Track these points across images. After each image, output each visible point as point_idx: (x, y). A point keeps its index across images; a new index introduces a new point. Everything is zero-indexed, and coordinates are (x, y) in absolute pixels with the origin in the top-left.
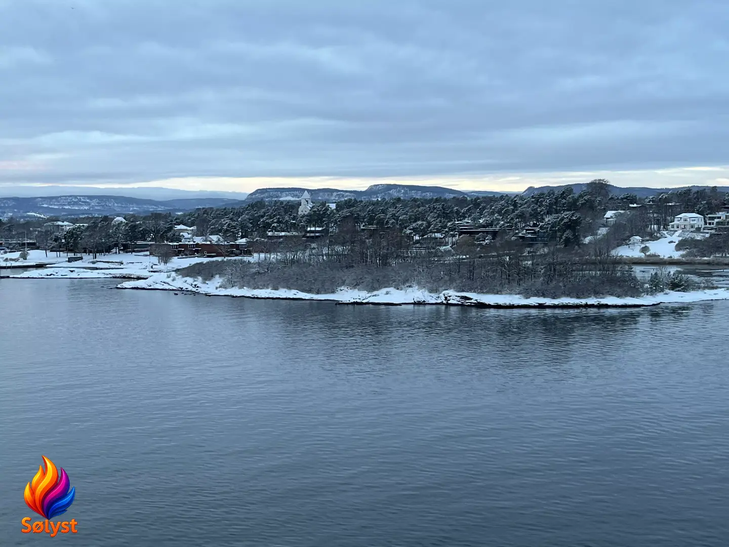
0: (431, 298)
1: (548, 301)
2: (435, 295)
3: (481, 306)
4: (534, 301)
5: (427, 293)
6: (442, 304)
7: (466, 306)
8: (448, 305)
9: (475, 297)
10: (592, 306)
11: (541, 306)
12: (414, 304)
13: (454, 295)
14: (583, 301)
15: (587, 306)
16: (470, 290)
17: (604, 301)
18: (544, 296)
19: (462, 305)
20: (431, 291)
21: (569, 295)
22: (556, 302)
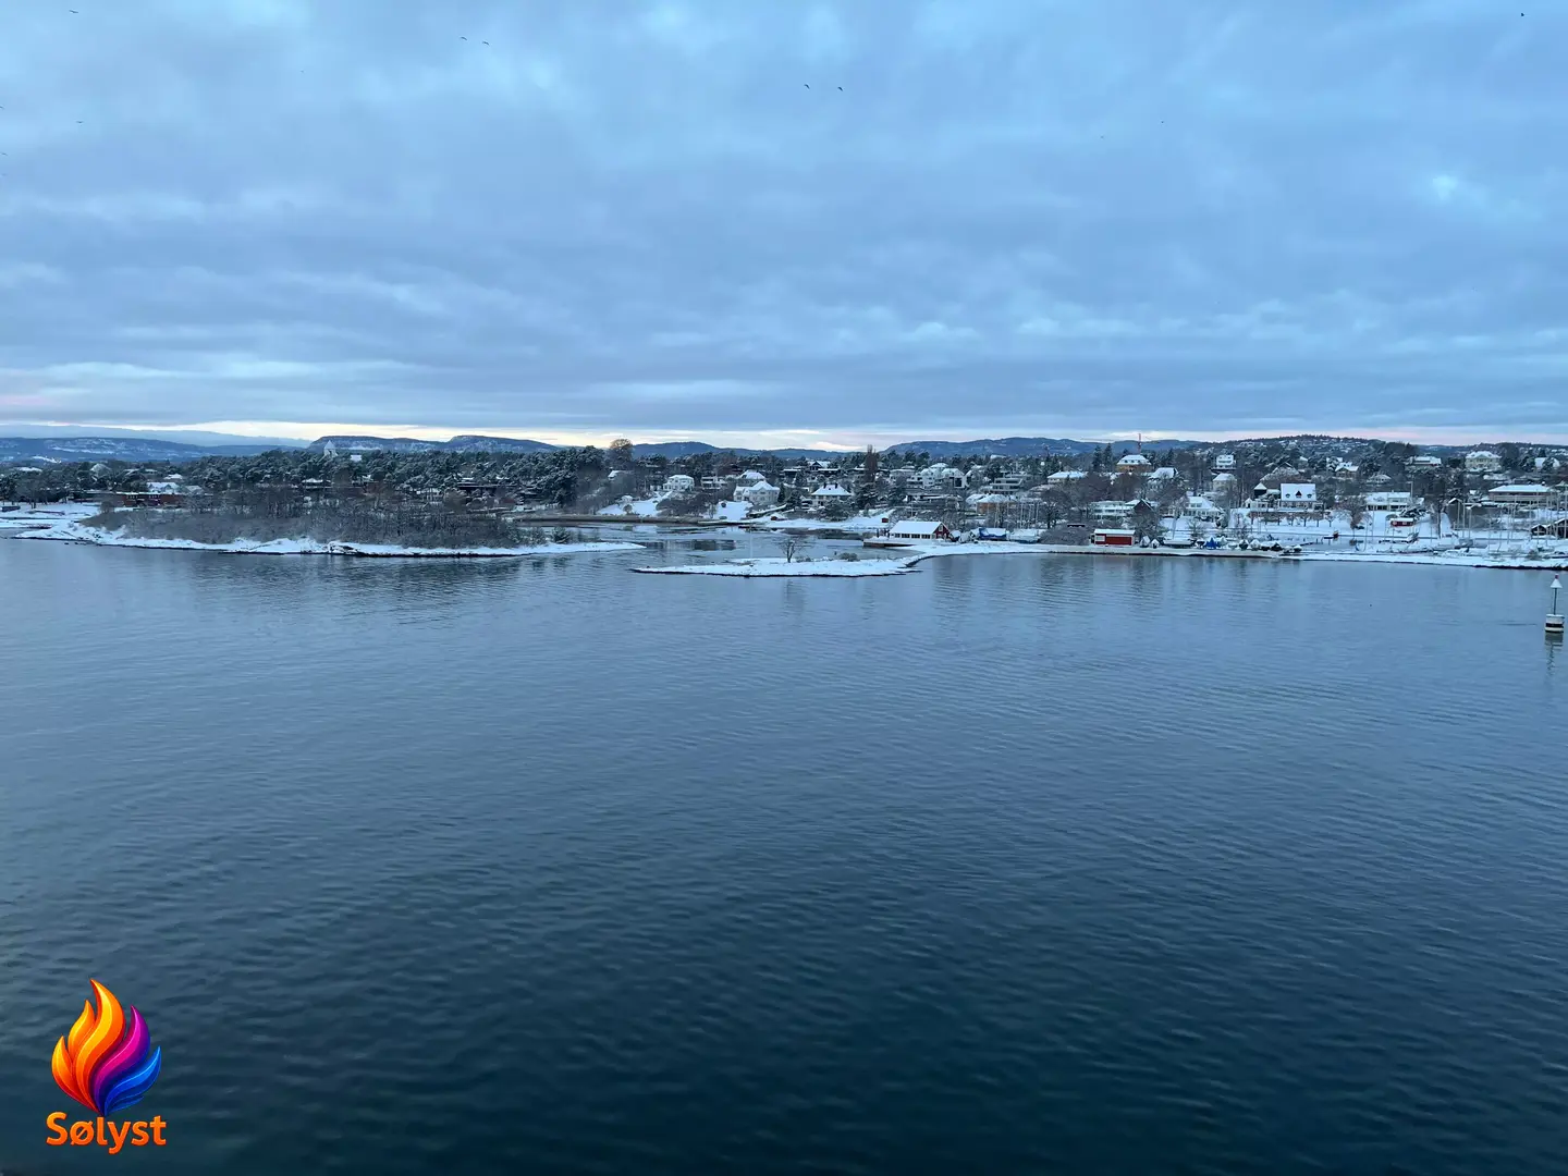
0: (318, 548)
1: (423, 551)
2: (323, 545)
3: (361, 555)
4: (411, 551)
5: (314, 543)
6: (327, 553)
7: (347, 555)
8: (333, 554)
9: (356, 547)
10: (464, 556)
11: (416, 556)
12: (301, 553)
13: (337, 545)
14: (456, 552)
15: (459, 556)
16: (354, 540)
17: (475, 552)
18: (421, 546)
19: (344, 554)
20: (320, 541)
21: (443, 546)
22: (430, 552)
